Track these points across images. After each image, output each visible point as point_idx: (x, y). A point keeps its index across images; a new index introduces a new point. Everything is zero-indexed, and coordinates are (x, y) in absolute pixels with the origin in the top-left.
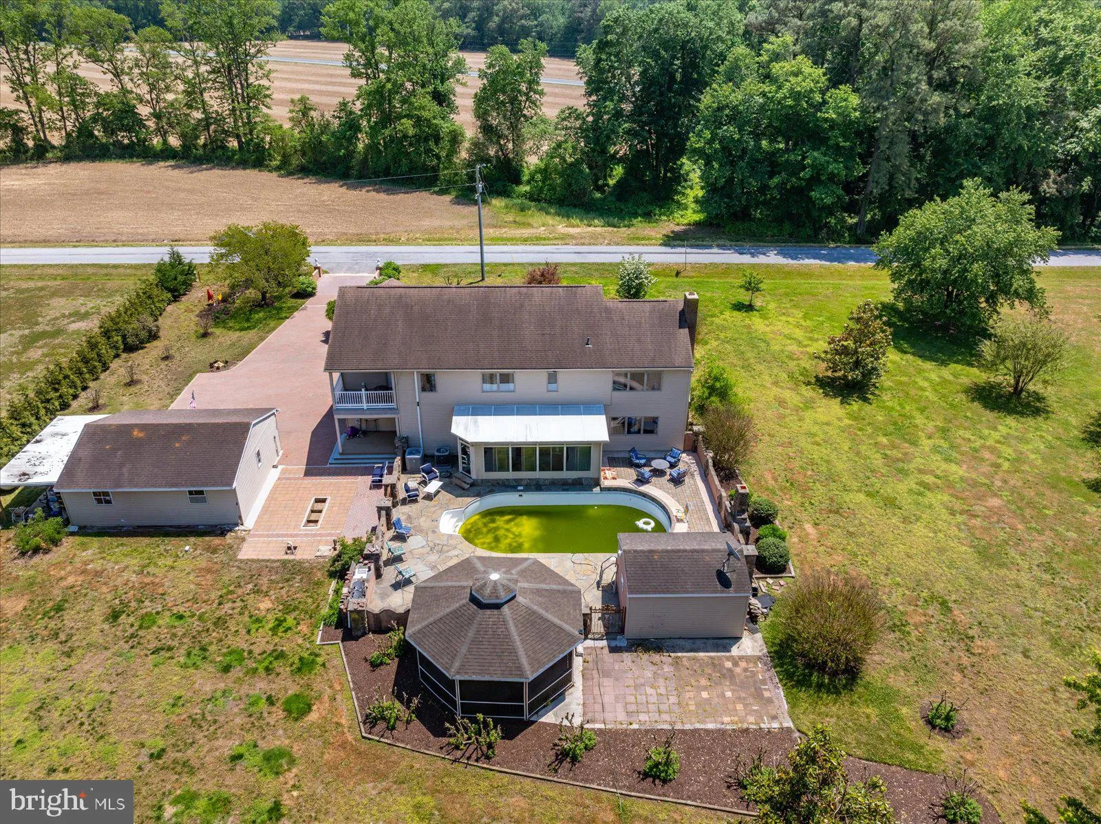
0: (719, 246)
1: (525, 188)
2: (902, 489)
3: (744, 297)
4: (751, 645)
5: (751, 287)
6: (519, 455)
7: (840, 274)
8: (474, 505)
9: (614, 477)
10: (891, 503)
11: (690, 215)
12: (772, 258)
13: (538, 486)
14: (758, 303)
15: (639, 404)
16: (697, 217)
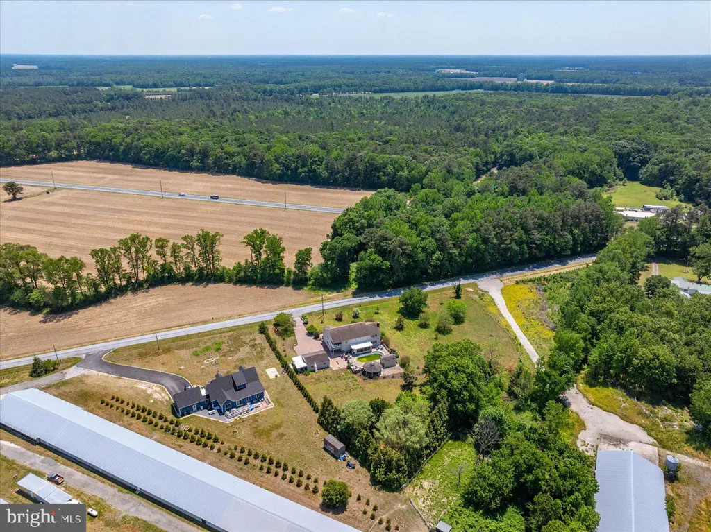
0: (366, 296)
1: (310, 282)
2: (410, 344)
3: (377, 311)
4: (397, 365)
5: (378, 309)
6: (362, 350)
7: (392, 300)
8: (357, 358)
9: (373, 350)
10: (409, 346)
11: (354, 286)
12: (377, 298)
13: (364, 354)
14: (379, 312)
15: (374, 339)
16: (356, 287)
